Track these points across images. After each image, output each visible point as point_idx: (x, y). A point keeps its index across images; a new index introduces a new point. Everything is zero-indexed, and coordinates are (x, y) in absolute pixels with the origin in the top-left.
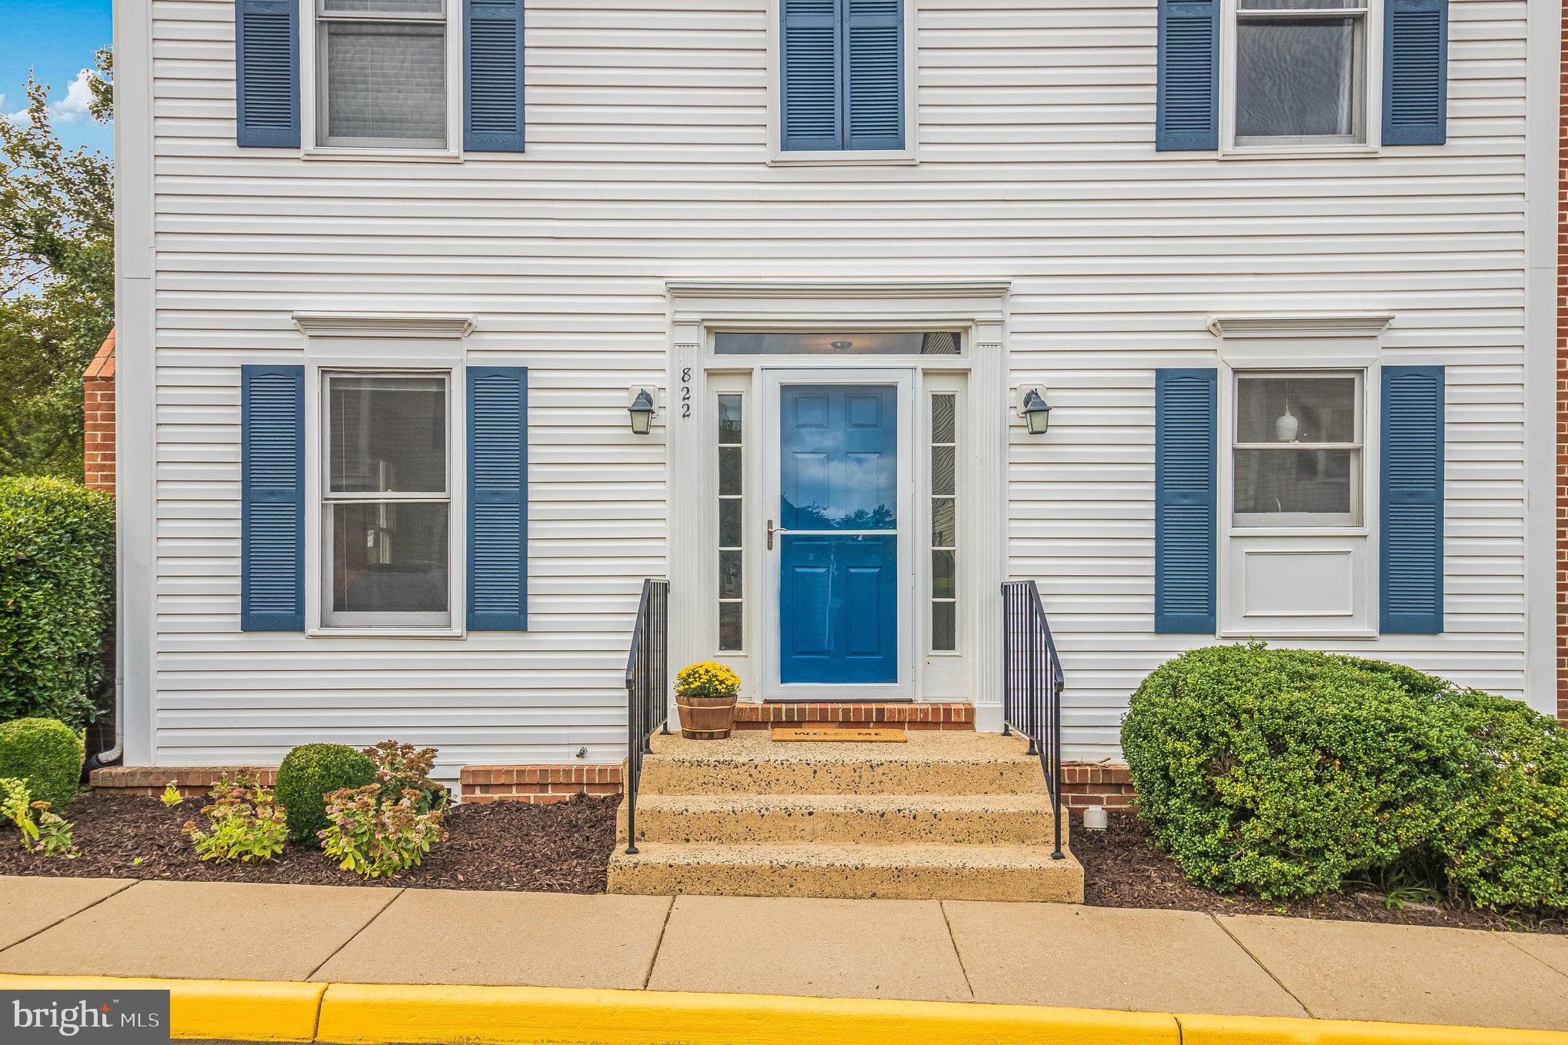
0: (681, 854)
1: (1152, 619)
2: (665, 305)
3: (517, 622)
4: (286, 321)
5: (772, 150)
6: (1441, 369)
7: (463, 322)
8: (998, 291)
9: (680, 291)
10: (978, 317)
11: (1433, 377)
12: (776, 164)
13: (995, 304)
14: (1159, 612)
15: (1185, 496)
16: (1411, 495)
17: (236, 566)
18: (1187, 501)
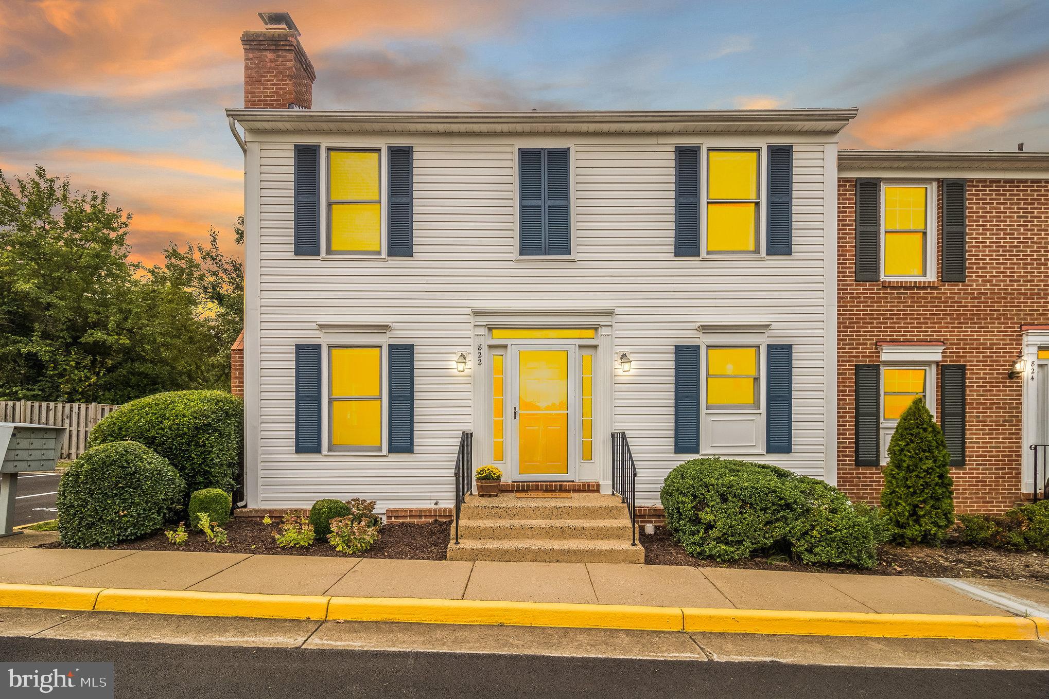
0: (477, 545)
1: (673, 447)
2: (471, 319)
3: (409, 449)
4: (314, 326)
5: (516, 255)
6: (791, 346)
7: (387, 326)
8: (610, 313)
9: (477, 313)
10: (601, 323)
11: (788, 348)
12: (517, 261)
13: (608, 318)
14: (676, 445)
15: (687, 397)
16: (779, 396)
17: (293, 426)
18: (688, 399)
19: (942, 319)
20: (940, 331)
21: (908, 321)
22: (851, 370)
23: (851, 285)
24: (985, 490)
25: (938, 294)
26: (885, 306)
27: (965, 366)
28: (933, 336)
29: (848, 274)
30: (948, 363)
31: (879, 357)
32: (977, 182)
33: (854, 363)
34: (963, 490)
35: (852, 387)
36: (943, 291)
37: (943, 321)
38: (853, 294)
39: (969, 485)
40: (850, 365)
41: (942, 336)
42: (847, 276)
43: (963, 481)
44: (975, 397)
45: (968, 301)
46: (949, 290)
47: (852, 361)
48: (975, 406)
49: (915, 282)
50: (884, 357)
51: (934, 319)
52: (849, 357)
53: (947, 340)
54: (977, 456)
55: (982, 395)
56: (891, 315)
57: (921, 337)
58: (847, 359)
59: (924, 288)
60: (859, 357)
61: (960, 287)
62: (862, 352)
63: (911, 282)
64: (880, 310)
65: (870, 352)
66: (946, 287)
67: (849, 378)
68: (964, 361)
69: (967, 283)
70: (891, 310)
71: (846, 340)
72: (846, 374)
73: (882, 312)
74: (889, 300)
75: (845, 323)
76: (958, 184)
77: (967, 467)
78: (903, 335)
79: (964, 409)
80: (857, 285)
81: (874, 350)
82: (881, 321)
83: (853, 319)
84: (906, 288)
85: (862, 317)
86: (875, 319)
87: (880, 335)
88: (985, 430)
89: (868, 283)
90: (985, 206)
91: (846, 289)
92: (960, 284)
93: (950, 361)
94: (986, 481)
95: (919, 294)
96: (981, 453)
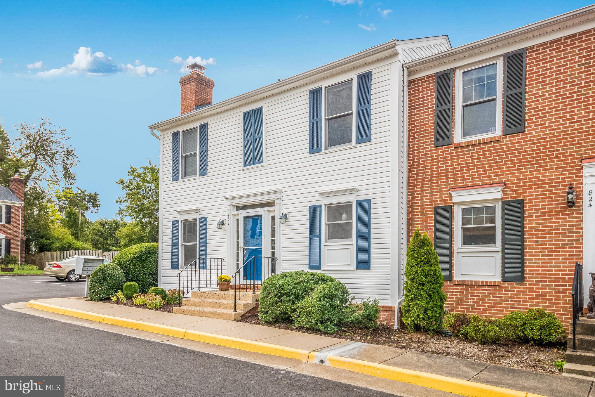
1: (308, 266)
2: (226, 202)
5: (242, 168)
6: (370, 200)
8: (278, 192)
9: (228, 199)
10: (275, 198)
11: (368, 202)
13: (278, 195)
14: (309, 264)
15: (315, 236)
16: (363, 233)
18: (315, 237)
19: (504, 165)
20: (503, 175)
21: (475, 170)
22: (432, 211)
23: (432, 150)
24: (546, 303)
25: (500, 145)
26: (457, 162)
27: (523, 200)
28: (496, 179)
29: (429, 143)
30: (509, 199)
31: (451, 200)
32: (537, 47)
33: (434, 206)
34: (523, 301)
35: (432, 223)
36: (504, 143)
37: (504, 167)
38: (433, 156)
39: (529, 298)
40: (431, 208)
41: (504, 178)
42: (429, 145)
43: (523, 295)
44: (534, 225)
45: (529, 148)
46: (510, 141)
47: (432, 205)
48: (534, 232)
49: (479, 140)
50: (455, 200)
51: (497, 166)
52: (430, 202)
53: (508, 181)
54: (536, 274)
55: (541, 223)
56: (461, 167)
57: (486, 181)
58: (429, 203)
59: (488, 143)
60: (437, 201)
61: (521, 137)
62: (439, 198)
63: (476, 141)
64: (453, 165)
65: (445, 197)
66: (508, 139)
67: (429, 217)
68: (524, 196)
69: (526, 132)
70: (462, 164)
71: (428, 190)
72: (427, 214)
73: (455, 167)
74: (460, 157)
75: (428, 178)
76: (518, 54)
77: (527, 283)
78: (470, 182)
79: (522, 235)
80: (436, 150)
81: (448, 195)
82: (454, 173)
83: (433, 174)
84: (472, 146)
85: (439, 172)
86: (449, 172)
87: (453, 184)
88: (545, 252)
89: (444, 147)
90: (545, 65)
91: (428, 154)
92: (520, 134)
93: (511, 197)
94: (546, 296)
95: (485, 148)
96: (540, 272)
